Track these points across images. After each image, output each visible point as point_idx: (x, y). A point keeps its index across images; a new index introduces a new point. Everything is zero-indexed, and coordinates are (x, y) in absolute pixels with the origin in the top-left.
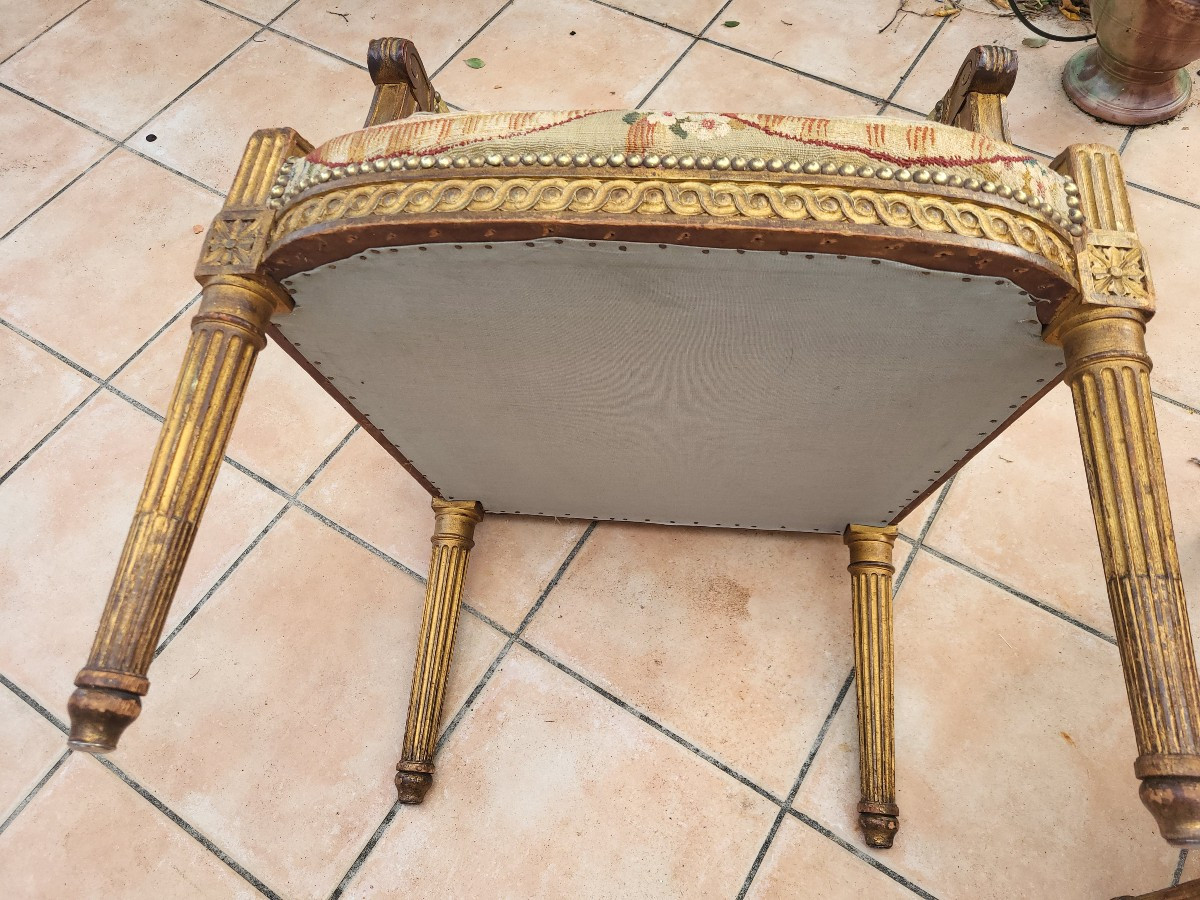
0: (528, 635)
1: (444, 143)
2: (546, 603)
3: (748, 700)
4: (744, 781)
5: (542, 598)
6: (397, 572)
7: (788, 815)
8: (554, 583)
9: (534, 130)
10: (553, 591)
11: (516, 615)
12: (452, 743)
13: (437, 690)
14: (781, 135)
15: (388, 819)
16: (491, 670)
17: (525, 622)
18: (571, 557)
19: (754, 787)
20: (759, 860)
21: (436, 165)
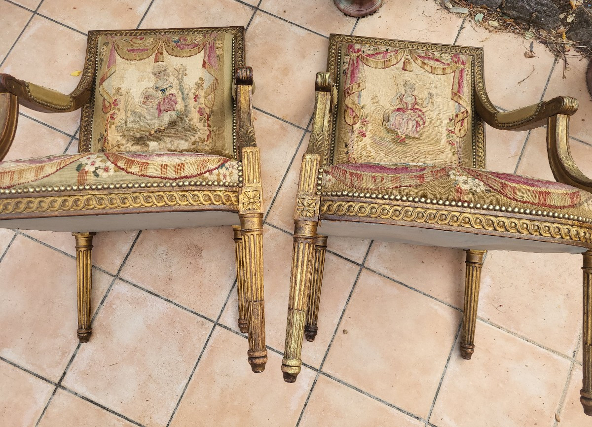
0: (121, 275)
1: (12, 184)
2: (126, 262)
3: (203, 288)
4: (202, 317)
5: (125, 260)
6: (66, 257)
7: (217, 326)
8: (129, 253)
9: (44, 177)
10: (129, 257)
11: (115, 268)
12: (98, 318)
13: (87, 304)
14: (131, 173)
15: (78, 347)
16: (109, 290)
17: (119, 270)
18: (135, 242)
19: (206, 318)
20: (207, 341)
21: (10, 193)
